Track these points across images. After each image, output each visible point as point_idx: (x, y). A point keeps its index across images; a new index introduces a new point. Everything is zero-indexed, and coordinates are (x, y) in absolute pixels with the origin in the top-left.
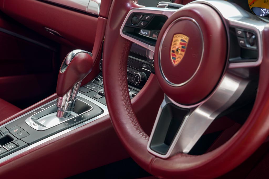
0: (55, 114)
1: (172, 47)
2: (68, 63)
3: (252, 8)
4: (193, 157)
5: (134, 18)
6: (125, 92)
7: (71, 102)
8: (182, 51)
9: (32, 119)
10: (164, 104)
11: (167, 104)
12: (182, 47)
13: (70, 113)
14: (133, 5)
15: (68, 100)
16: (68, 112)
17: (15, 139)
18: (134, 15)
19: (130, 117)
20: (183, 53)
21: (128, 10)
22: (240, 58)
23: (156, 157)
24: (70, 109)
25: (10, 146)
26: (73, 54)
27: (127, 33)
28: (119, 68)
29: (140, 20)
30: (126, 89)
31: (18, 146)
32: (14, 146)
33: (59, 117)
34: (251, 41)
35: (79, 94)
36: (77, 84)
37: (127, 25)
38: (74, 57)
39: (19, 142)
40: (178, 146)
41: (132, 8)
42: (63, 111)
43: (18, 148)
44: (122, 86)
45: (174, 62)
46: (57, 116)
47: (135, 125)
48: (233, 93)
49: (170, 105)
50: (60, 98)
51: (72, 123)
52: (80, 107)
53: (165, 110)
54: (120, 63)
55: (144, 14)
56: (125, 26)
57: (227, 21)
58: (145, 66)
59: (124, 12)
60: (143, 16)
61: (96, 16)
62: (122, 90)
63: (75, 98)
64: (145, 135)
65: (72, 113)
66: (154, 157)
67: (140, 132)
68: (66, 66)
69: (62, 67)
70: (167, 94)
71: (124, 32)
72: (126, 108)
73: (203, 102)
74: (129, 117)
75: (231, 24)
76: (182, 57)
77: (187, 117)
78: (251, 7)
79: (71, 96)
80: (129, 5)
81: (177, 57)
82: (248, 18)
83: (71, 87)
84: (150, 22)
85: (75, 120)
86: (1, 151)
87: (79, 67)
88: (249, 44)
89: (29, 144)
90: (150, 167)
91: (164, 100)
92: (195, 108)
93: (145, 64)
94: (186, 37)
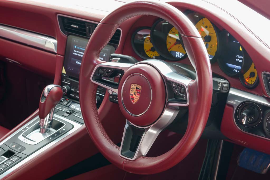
0: (39, 130)
1: (131, 92)
2: (46, 95)
3: (170, 52)
4: (151, 159)
5: (100, 71)
6: (97, 117)
7: (50, 122)
8: (138, 95)
9: (23, 136)
10: (127, 126)
11: (129, 126)
12: (138, 92)
13: (49, 129)
14: (98, 62)
15: (47, 121)
16: (48, 129)
17: (17, 153)
18: (100, 68)
19: (104, 135)
20: (139, 96)
21: (95, 65)
22: (174, 99)
23: (127, 160)
24: (49, 127)
25: (14, 159)
26: (48, 89)
27: (96, 80)
28: (91, 102)
29: (105, 72)
30: (97, 116)
31: (21, 158)
32: (18, 158)
33: (42, 133)
34: (182, 91)
35: (55, 115)
36: (53, 110)
37: (95, 75)
38: (50, 91)
39: (20, 155)
40: (140, 152)
41: (97, 63)
42: (45, 129)
43: (21, 159)
44: (95, 114)
45: (133, 101)
46: (40, 132)
47: (107, 140)
49: (130, 126)
50: (42, 119)
51: (54, 137)
53: (128, 129)
54: (91, 99)
55: (107, 68)
56: (94, 75)
57: (165, 77)
58: (98, 92)
59: (92, 66)
60: (106, 69)
62: (95, 116)
64: (115, 145)
65: (51, 129)
66: (125, 160)
68: (45, 97)
69: (42, 98)
70: (127, 119)
71: (93, 79)
72: (99, 129)
73: (152, 125)
74: (103, 135)
75: (168, 79)
76: (138, 99)
77: (144, 134)
78: (169, 51)
79: (49, 117)
80: (95, 62)
81: (135, 98)
82: (176, 72)
83: (49, 112)
84: (112, 73)
85: (56, 135)
86: (9, 163)
87: (54, 97)
88: (181, 93)
89: (28, 156)
90: (123, 166)
91: (126, 123)
92: (148, 129)
93: (99, 90)
94: (139, 86)
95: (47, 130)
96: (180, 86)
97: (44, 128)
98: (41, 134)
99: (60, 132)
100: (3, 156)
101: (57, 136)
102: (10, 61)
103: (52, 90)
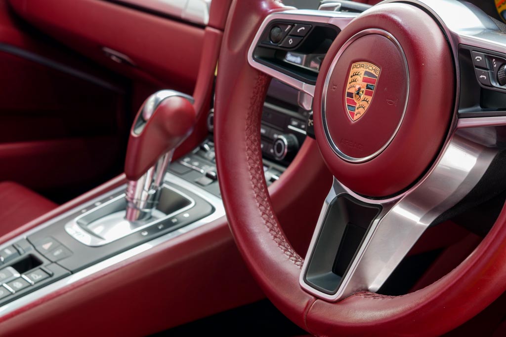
0: (123, 214)
1: (348, 86)
2: (148, 116)
3: (503, 12)
4: (388, 299)
5: (275, 31)
6: (256, 172)
7: (153, 192)
8: (367, 94)
9: (78, 223)
10: (332, 195)
11: (338, 197)
12: (368, 87)
13: (150, 213)
14: (273, 6)
15: (146, 188)
16: (147, 210)
17: (46, 262)
18: (275, 24)
19: (267, 222)
20: (370, 99)
21: (264, 14)
22: (479, 107)
23: (317, 297)
24: (150, 206)
25: (34, 276)
26: (156, 100)
27: (261, 59)
28: (246, 127)
29: (287, 35)
30: (258, 168)
31: (51, 276)
32: (44, 275)
33: (130, 220)
34: (501, 75)
35: (169, 177)
36: (164, 158)
37: (260, 44)
38: (159, 108)
39: (52, 268)
40: (359, 276)
41: (271, 11)
42: (138, 209)
43: (51, 279)
44: (251, 161)
45: (353, 114)
46: (126, 218)
47: (275, 237)
48: (466, 175)
49: (343, 198)
50: (132, 183)
51: (155, 232)
52: (169, 201)
53: (333, 207)
54: (247, 116)
55: (293, 23)
56: (258, 46)
57: (455, 37)
58: (295, 123)
59: (255, 19)
60: (293, 26)
61: (201, 26)
62: (252, 168)
63: (161, 184)
64: (295, 255)
65: (155, 212)
66: (313, 298)
67: (286, 250)
68: (144, 121)
69: (136, 124)
70: (337, 177)
71: (255, 57)
72: (258, 204)
73: (407, 193)
74: (264, 222)
75: (463, 41)
76: (367, 106)
77: (376, 221)
78: (500, 10)
79: (153, 181)
80: (264, 5)
81: (357, 106)
82: (494, 31)
83: (154, 163)
84: (305, 38)
85: (160, 227)
86: (18, 285)
87: (169, 125)
88: (498, 81)
89: (72, 273)
90: (305, 317)
91: (332, 188)
92: (392, 205)
93: (296, 119)
94: (375, 67)
95: (145, 214)
96: (497, 60)
97: (135, 207)
98: (127, 223)
99: (174, 221)
100: (11, 269)
101: (162, 229)
102: (114, 58)
103: (164, 103)
